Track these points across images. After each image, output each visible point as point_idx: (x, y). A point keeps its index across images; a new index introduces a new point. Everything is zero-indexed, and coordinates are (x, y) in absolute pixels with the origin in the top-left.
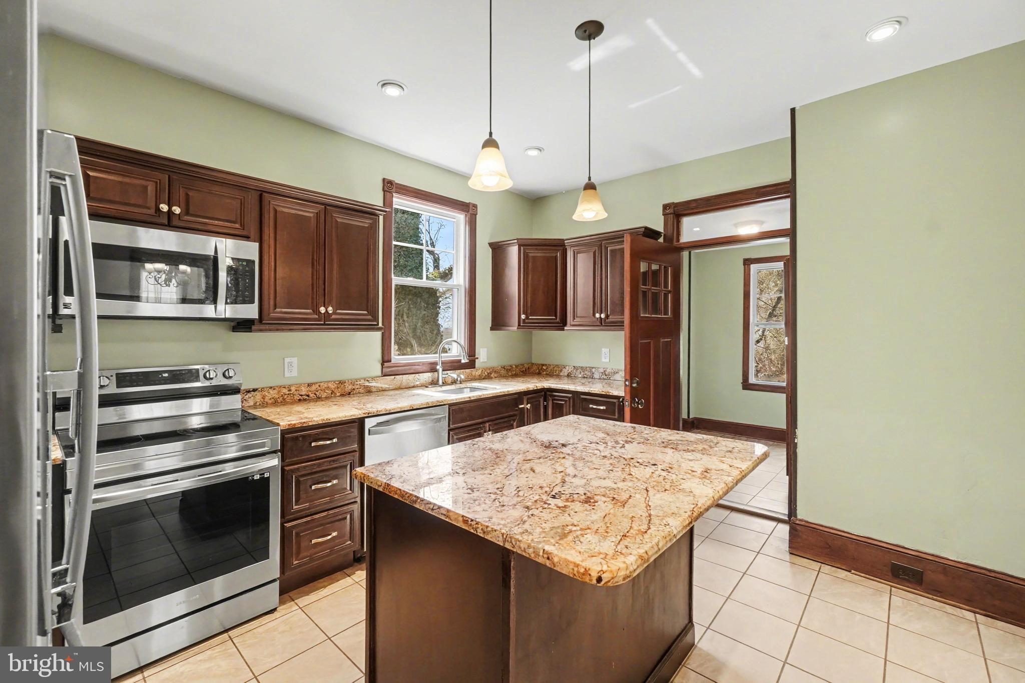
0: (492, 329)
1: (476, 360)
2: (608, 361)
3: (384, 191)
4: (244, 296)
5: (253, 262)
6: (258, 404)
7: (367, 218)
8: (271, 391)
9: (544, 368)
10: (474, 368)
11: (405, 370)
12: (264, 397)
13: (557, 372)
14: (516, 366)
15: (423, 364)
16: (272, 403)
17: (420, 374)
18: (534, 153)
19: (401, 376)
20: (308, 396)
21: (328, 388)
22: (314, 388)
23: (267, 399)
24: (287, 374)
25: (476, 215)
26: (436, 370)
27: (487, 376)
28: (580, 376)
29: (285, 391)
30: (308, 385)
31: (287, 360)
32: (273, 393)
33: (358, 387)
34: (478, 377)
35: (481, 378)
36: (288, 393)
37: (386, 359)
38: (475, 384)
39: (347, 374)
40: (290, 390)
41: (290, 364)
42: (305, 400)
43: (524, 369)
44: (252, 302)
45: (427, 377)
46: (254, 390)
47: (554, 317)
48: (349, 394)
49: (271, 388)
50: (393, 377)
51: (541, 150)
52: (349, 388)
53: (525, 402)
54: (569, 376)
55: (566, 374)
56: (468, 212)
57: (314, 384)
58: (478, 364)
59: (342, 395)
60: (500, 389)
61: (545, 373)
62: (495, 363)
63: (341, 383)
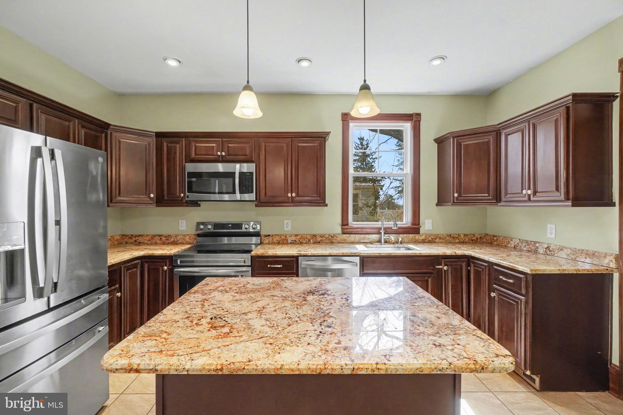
0: (437, 205)
1: (420, 228)
2: (554, 237)
3: (342, 120)
4: (248, 190)
5: (252, 173)
6: (270, 242)
7: (317, 140)
8: (276, 237)
9: (495, 238)
10: (419, 233)
11: (358, 231)
12: (273, 239)
13: (505, 243)
14: (465, 235)
15: (372, 228)
16: (277, 243)
17: (369, 235)
18: (437, 62)
19: (354, 235)
20: (295, 241)
21: (306, 238)
22: (298, 237)
23: (275, 240)
24: (286, 229)
25: (419, 121)
26: (380, 233)
27: (431, 240)
28: (525, 249)
29: (283, 237)
30: (296, 235)
31: (286, 221)
32: (278, 238)
33: (325, 239)
34: (421, 241)
35: (423, 242)
36: (285, 238)
37: (344, 223)
38: (411, 246)
39: (318, 231)
40: (286, 237)
41: (287, 223)
42: (293, 243)
43: (475, 239)
44: (252, 192)
45: (375, 237)
46: (269, 236)
47: (487, 195)
48: (319, 242)
49: (276, 235)
50: (348, 235)
51: (443, 59)
52: (319, 239)
53: (443, 264)
54: (515, 247)
55: (513, 246)
56: (412, 120)
57: (299, 235)
58: (422, 230)
59: (314, 243)
60: (420, 251)
61: (495, 243)
62: (441, 231)
63: (315, 236)
